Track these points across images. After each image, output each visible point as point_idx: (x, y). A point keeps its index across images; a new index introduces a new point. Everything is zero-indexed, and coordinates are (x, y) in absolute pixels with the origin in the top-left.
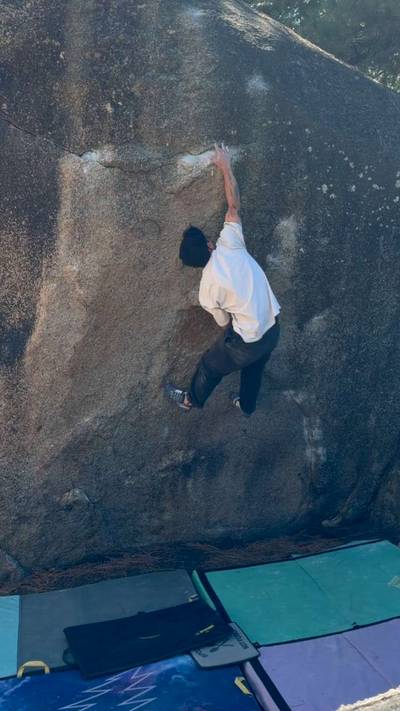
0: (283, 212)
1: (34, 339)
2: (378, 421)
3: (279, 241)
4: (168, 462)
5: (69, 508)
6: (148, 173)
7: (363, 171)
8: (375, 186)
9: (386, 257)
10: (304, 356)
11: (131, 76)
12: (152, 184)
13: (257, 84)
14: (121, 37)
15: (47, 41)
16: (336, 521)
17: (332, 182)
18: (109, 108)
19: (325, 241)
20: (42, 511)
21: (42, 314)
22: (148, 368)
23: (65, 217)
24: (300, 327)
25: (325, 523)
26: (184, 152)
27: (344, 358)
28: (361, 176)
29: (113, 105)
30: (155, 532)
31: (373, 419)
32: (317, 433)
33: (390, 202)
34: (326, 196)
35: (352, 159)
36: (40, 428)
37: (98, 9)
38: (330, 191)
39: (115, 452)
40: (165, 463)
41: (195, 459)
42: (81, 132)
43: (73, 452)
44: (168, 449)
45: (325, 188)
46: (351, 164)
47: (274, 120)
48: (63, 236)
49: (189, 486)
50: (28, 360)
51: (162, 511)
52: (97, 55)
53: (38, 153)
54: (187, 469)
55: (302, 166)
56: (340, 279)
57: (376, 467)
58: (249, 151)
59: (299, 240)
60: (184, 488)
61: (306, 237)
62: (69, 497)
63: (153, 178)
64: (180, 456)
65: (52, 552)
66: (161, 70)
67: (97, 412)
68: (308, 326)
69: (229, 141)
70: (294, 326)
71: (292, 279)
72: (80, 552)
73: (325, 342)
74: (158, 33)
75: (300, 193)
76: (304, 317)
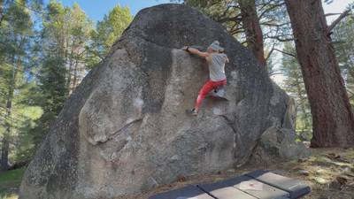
0: (233, 69)
1: (165, 104)
5: (173, 162)
16: (240, 165)
20: (164, 163)
21: (167, 96)
23: (174, 66)
24: (237, 103)
25: (238, 166)
29: (187, 36)
30: (196, 171)
40: (200, 147)
41: (207, 146)
42: (177, 44)
43: (174, 143)
48: (174, 71)
49: (206, 154)
50: (163, 111)
51: (198, 164)
54: (205, 150)
59: (238, 77)
60: (204, 155)
62: (173, 158)
64: (203, 145)
67: (183, 129)
68: (239, 104)
70: (235, 104)
71: (236, 89)
72: (175, 178)
76: (238, 101)
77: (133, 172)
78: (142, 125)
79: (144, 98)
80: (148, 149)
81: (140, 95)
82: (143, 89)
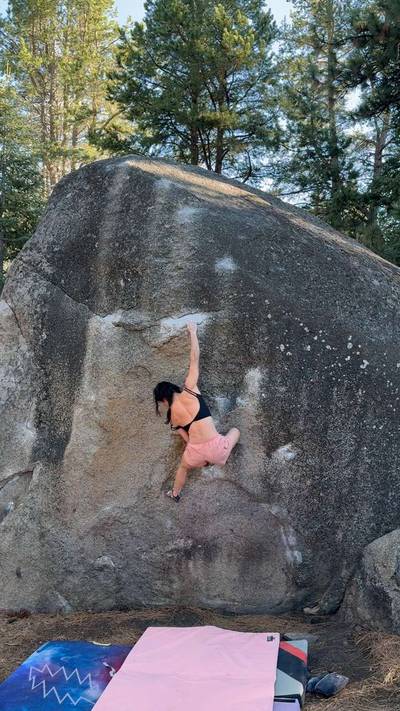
0: (251, 364)
2: (345, 536)
3: (246, 386)
4: (173, 546)
5: (101, 569)
6: (141, 331)
7: (318, 334)
8: (328, 347)
9: (340, 405)
10: (273, 478)
11: (137, 259)
12: (143, 339)
13: (226, 265)
14: (133, 230)
15: (89, 235)
16: (314, 610)
17: (289, 343)
18: (122, 283)
19: (283, 389)
20: (82, 568)
21: (75, 430)
22: (150, 475)
23: (88, 362)
24: (269, 455)
25: (306, 610)
26: (167, 315)
27: (309, 483)
28: (316, 338)
29: (125, 281)
30: (167, 596)
31: (340, 535)
32: (292, 540)
33: (342, 360)
34: (284, 354)
35: (306, 325)
36: (75, 510)
37: (122, 211)
38: (287, 349)
39: (131, 534)
40: (171, 546)
41: (194, 547)
42: (104, 301)
43: (100, 529)
44: (172, 537)
45: (282, 347)
46: (306, 329)
47: (238, 293)
48: (87, 376)
49: (191, 565)
50: (65, 461)
51: (171, 582)
52: (117, 245)
53: (78, 315)
54: (188, 554)
55: (262, 329)
56: (298, 420)
57: (344, 573)
58: (217, 317)
59: (261, 387)
60: (187, 567)
61: (267, 386)
62: (100, 562)
63: (144, 335)
64: (181, 543)
65: (91, 599)
66: (157, 255)
67: (115, 503)
68: (275, 455)
69: (202, 308)
70: (264, 455)
71: (258, 417)
72: (111, 602)
73: (291, 469)
74: (159, 227)
75: (262, 351)
76: (271, 448)
77: (19, 574)
78: (31, 484)
80: (42, 535)
81: (32, 415)
82: (38, 404)
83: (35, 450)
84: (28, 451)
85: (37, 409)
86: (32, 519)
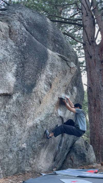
4: (42, 141)
5: (22, 150)
18: (57, 46)
19: (79, 94)
23: (49, 61)
26: (72, 61)
30: (31, 166)
36: (28, 117)
41: (46, 142)
42: (51, 47)
50: (33, 94)
51: (34, 158)
54: (44, 145)
60: (41, 151)
61: (77, 92)
67: (39, 118)
71: (74, 100)
78: (11, 101)
79: (17, 75)
81: (13, 71)
82: (17, 68)
83: (16, 86)
84: (12, 85)
85: (17, 70)
86: (7, 118)
